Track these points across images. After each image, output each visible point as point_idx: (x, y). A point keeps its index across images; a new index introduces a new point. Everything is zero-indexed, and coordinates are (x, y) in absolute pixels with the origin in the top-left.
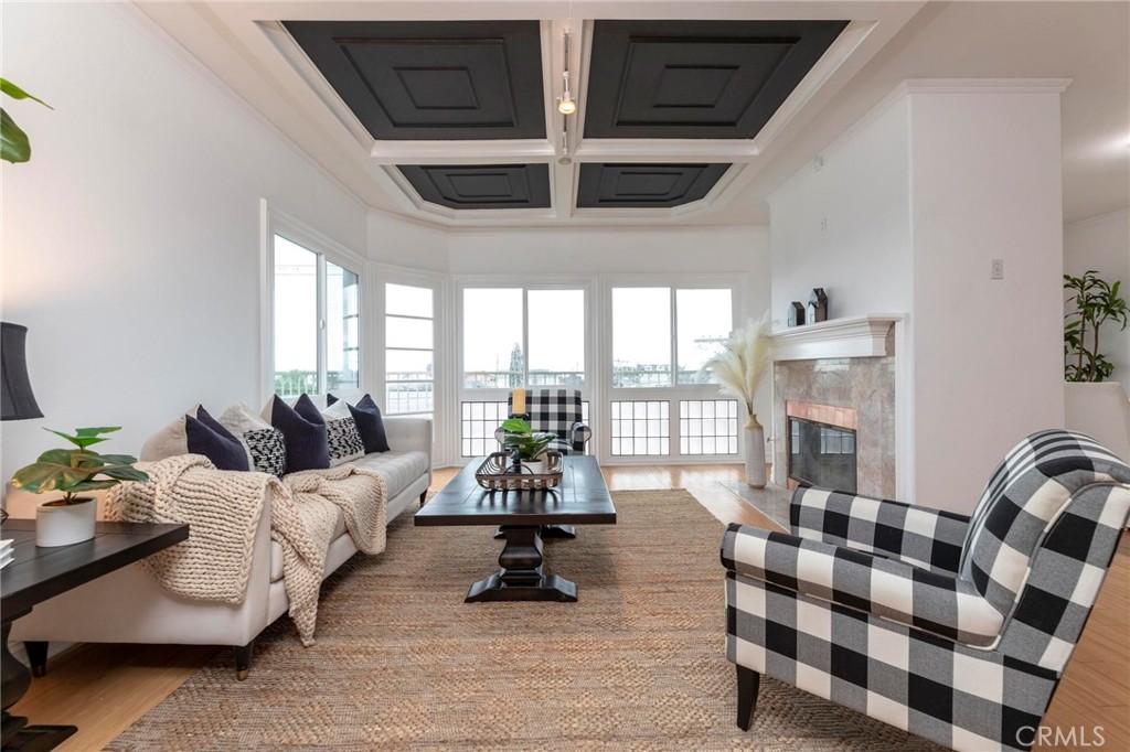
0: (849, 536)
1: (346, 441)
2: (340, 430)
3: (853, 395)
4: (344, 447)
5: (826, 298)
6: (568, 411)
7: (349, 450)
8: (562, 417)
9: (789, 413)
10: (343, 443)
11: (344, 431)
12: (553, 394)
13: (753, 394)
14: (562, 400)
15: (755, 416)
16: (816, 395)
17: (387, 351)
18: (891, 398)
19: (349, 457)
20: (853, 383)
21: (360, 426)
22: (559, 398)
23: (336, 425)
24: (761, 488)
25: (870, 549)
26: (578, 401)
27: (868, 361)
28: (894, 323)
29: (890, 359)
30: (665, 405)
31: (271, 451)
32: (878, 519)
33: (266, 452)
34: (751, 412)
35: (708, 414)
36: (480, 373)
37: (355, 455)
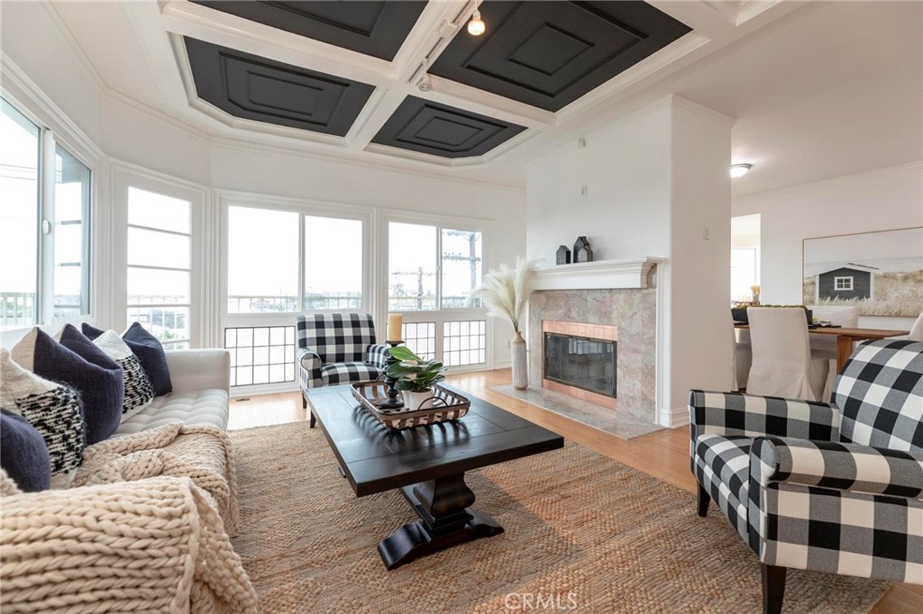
0: (746, 427)
1: (134, 388)
3: (614, 315)
4: (132, 396)
5: (588, 244)
6: (363, 334)
7: (138, 399)
8: (357, 340)
9: (545, 330)
11: (130, 374)
12: (346, 318)
13: (519, 315)
14: (356, 324)
15: (520, 333)
16: (576, 316)
17: (129, 269)
18: (652, 317)
19: (138, 409)
20: (614, 307)
21: (145, 365)
22: (353, 322)
23: (120, 367)
24: (524, 389)
25: (764, 435)
26: (371, 324)
27: (629, 291)
28: (655, 265)
29: (651, 290)
30: (432, 326)
31: (68, 424)
32: (767, 411)
33: (62, 427)
34: (517, 330)
35: (465, 331)
36: (278, 297)
37: (146, 404)
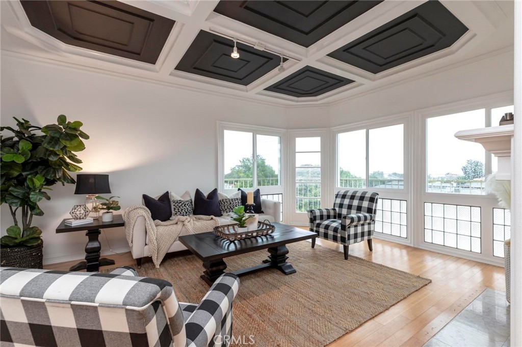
2: (229, 203)
10: (229, 207)
23: (228, 201)
30: (477, 211)
